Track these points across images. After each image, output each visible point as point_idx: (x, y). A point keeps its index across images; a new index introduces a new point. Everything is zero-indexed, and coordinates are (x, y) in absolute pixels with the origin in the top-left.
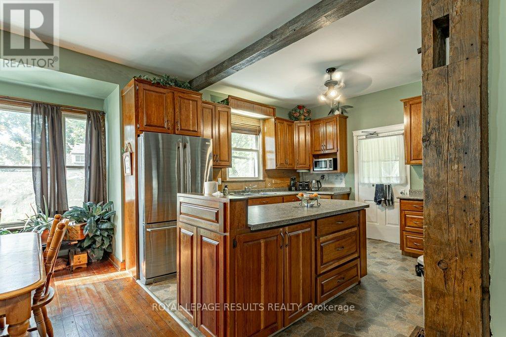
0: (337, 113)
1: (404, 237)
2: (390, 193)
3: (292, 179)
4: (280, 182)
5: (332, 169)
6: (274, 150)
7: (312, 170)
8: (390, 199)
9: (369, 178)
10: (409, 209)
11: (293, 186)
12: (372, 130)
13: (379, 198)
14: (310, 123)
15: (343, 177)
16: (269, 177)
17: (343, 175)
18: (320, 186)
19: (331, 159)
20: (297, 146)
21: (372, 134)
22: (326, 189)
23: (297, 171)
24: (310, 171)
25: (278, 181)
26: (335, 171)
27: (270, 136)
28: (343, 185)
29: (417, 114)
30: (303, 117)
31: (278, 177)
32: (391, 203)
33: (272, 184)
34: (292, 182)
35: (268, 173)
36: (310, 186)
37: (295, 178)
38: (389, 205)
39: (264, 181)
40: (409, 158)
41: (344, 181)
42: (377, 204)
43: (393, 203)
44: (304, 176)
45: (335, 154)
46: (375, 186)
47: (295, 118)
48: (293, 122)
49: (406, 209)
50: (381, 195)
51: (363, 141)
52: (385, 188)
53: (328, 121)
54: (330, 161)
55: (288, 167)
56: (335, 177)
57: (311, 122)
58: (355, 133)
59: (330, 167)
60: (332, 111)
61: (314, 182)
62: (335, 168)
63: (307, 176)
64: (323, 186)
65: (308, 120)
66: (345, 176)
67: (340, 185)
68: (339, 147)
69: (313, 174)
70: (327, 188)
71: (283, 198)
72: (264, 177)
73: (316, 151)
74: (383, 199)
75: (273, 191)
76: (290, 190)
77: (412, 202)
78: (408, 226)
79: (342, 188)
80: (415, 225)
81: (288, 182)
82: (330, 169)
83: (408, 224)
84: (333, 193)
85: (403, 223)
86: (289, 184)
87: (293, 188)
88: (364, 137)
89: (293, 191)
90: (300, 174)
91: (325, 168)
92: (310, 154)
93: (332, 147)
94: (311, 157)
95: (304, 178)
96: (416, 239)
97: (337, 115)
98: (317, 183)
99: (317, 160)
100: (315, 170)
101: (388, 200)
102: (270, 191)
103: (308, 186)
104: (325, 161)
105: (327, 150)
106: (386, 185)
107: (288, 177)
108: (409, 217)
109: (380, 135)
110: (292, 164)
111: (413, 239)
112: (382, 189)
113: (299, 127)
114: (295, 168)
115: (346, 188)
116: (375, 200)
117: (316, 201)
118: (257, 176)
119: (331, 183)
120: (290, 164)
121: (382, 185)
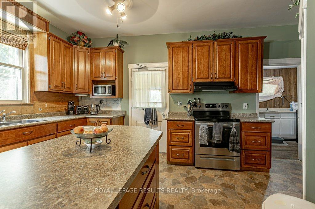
0: (116, 45)
1: (170, 150)
2: (156, 114)
3: (70, 103)
4: (56, 106)
5: (111, 94)
6: (46, 71)
7: (91, 95)
8: (156, 119)
9: (140, 103)
10: (174, 128)
11: (71, 110)
12: (143, 65)
13: (148, 119)
14: (89, 51)
15: (119, 102)
16: (39, 100)
17: (119, 100)
18: (99, 110)
19: (110, 85)
20: (76, 74)
21: (143, 68)
22: (104, 113)
23: (76, 95)
24: (89, 96)
25: (53, 105)
26: (114, 97)
27: (41, 54)
28: (119, 109)
29: (177, 55)
30: (83, 43)
31: (52, 101)
32: (156, 122)
33: (44, 107)
34: (70, 106)
35: (37, 96)
36: (90, 110)
37: (73, 103)
38: (155, 124)
39: (33, 105)
40: (171, 88)
41: (120, 105)
42: (146, 124)
43: (157, 122)
44: (83, 101)
45: (114, 81)
46: (145, 110)
47: (74, 42)
48: (72, 46)
49: (172, 128)
50: (149, 116)
51: (136, 73)
52: (152, 111)
53: (108, 51)
54: (109, 87)
55: (65, 90)
56: (112, 102)
57: (91, 50)
58: (130, 66)
59: (109, 93)
60: (111, 43)
61: (93, 106)
62: (114, 93)
63: (86, 101)
64: (102, 109)
65: (88, 47)
66: (121, 101)
67: (117, 108)
68: (117, 76)
69: (92, 98)
70: (105, 111)
71: (57, 124)
72: (32, 99)
73: (96, 77)
74: (151, 120)
75: (45, 116)
76: (68, 113)
77: (176, 122)
78: (173, 142)
79: (118, 112)
80: (178, 140)
81: (65, 106)
82: (109, 95)
83: (173, 140)
84: (112, 117)
85: (169, 139)
86: (67, 108)
87: (71, 112)
88: (137, 70)
89: (71, 115)
90: (79, 98)
91: (104, 93)
92: (90, 81)
93: (110, 75)
94: (91, 83)
95: (83, 103)
96: (178, 151)
97: (116, 47)
98: (96, 107)
99: (96, 86)
100: (94, 95)
101: (154, 120)
102: (41, 116)
103: (87, 109)
104: (104, 87)
105: (106, 77)
106: (153, 109)
107: (66, 101)
108: (173, 134)
109: (149, 69)
110: (70, 88)
111: (176, 151)
112: (150, 113)
113: (78, 52)
114: (74, 93)
115: (122, 111)
116: (145, 120)
117: (105, 137)
118: (20, 98)
119: (109, 107)
120: (67, 88)
121: (150, 109)
